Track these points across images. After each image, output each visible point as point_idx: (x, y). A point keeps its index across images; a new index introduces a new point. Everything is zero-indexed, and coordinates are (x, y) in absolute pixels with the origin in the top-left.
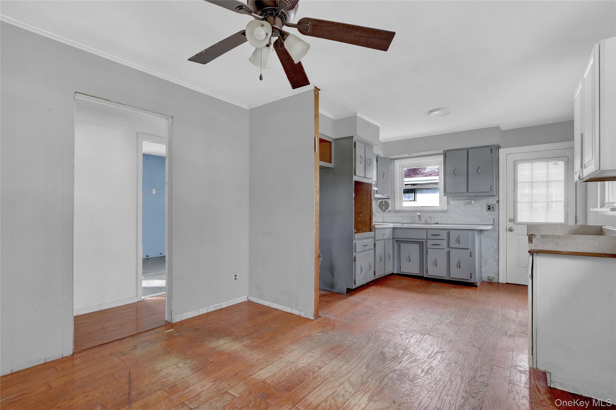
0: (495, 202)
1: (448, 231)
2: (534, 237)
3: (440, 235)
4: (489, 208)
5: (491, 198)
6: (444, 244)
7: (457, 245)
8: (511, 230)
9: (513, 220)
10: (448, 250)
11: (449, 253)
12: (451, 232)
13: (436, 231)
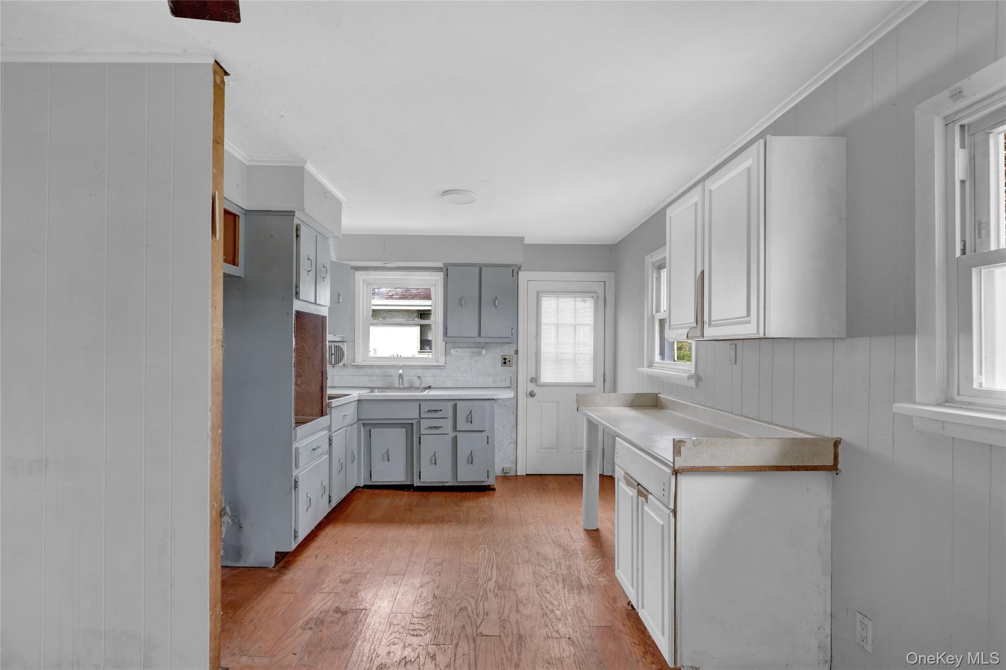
0: (512, 353)
1: (454, 403)
2: (683, 446)
3: (441, 410)
4: (505, 362)
5: (507, 347)
6: (447, 425)
7: (469, 427)
8: (532, 395)
9: (534, 380)
10: (455, 434)
11: (455, 439)
12: (459, 404)
13: (434, 403)
